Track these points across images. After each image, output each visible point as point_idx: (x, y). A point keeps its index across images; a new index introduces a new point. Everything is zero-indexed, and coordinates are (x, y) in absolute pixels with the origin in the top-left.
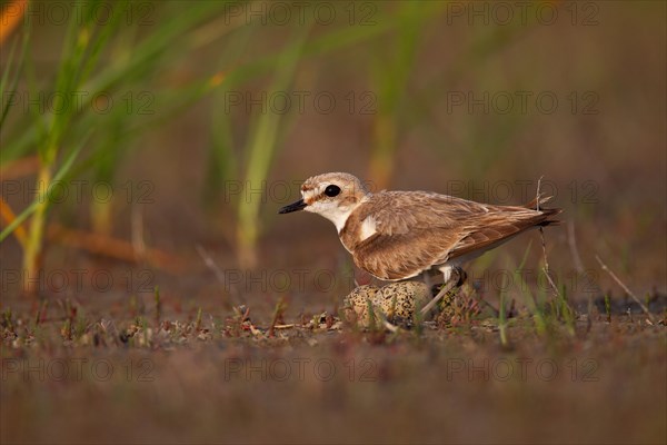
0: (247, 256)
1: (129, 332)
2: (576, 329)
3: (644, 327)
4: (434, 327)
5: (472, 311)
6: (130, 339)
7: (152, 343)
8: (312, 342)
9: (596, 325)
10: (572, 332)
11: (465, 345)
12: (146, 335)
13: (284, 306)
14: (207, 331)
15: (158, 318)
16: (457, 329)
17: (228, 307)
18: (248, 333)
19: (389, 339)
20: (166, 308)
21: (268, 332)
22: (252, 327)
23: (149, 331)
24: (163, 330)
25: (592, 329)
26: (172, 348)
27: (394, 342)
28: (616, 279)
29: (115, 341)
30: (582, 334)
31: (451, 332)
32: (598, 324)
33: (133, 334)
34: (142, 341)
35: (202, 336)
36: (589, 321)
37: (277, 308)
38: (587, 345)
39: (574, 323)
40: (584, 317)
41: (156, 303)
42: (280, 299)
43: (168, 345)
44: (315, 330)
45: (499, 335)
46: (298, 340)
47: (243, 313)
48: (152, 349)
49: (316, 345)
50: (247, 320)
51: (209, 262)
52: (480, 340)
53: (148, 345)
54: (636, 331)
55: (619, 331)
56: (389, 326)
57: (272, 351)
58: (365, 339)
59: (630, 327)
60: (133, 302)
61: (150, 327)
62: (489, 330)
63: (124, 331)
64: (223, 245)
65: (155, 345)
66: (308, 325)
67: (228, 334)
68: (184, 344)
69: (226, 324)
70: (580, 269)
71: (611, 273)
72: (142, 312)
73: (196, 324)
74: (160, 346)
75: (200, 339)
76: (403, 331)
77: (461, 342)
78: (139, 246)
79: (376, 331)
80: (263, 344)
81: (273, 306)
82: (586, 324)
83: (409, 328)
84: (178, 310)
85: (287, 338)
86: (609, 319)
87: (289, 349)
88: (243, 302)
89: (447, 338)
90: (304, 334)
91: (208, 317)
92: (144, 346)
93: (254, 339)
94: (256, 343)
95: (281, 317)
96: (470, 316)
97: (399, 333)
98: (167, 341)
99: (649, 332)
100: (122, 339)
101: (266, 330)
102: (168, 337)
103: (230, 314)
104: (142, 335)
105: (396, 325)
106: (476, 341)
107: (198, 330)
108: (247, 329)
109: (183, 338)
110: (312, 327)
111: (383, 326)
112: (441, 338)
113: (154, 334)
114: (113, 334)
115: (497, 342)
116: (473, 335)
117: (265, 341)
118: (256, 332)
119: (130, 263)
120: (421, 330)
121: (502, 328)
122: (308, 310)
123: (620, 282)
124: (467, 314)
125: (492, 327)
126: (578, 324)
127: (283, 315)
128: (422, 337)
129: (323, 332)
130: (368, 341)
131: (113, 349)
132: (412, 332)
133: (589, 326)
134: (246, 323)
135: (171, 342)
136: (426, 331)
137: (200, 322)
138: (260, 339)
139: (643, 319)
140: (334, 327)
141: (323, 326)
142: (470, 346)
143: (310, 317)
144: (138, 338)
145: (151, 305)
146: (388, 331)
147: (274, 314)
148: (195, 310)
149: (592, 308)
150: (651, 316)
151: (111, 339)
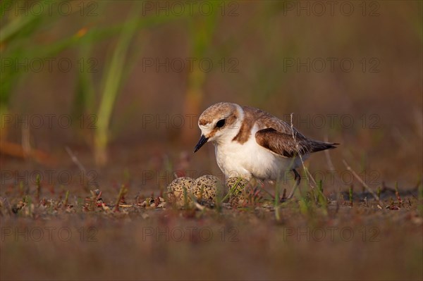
0: (101, 155)
1: (18, 206)
2: (329, 211)
3: (376, 210)
4: (229, 207)
5: (257, 196)
6: (19, 211)
7: (34, 214)
8: (145, 216)
9: (342, 208)
10: (325, 213)
11: (250, 221)
12: (30, 208)
13: (126, 190)
14: (72, 206)
15: (38, 198)
16: (245, 209)
17: (87, 190)
18: (100, 209)
19: (198, 215)
20: (44, 190)
21: (114, 208)
22: (103, 205)
23: (32, 206)
24: (42, 205)
25: (340, 211)
26: (48, 218)
27: (202, 217)
28: (357, 176)
29: (9, 212)
30: (333, 214)
31: (241, 211)
32: (344, 208)
33: (21, 207)
34: (27, 213)
35: (68, 210)
36: (338, 205)
37: (121, 192)
38: (336, 222)
39: (327, 207)
40: (334, 202)
41: (37, 187)
42: (123, 186)
43: (45, 216)
44: (147, 208)
45: (274, 214)
46: (134, 214)
47: (97, 195)
48: (34, 219)
49: (147, 218)
50: (100, 200)
51: (74, 159)
52: (262, 217)
53: (32, 216)
54: (370, 213)
55: (358, 212)
56: (198, 206)
57: (117, 221)
58: (181, 215)
59: (366, 210)
60: (21, 186)
61: (33, 203)
62: (268, 210)
63: (15, 206)
64: (84, 148)
65: (36, 216)
66: (142, 204)
67: (86, 209)
68: (56, 215)
69: (85, 202)
70: (332, 169)
71: (354, 173)
72: (27, 192)
73: (64, 201)
74: (40, 216)
75: (67, 212)
76: (208, 209)
77: (248, 218)
78: (27, 147)
79: (189, 209)
80: (111, 216)
81: (118, 191)
82: (335, 207)
83: (212, 207)
84: (53, 192)
85: (127, 213)
86: (351, 204)
87: (128, 220)
88: (98, 187)
89: (239, 215)
90: (140, 210)
91: (73, 197)
92: (29, 216)
93: (105, 213)
94: (106, 216)
95: (123, 198)
96: (254, 200)
97: (205, 210)
98: (45, 213)
99: (379, 214)
100: (13, 210)
101: (113, 206)
102: (45, 210)
103: (89, 195)
104: (27, 208)
105: (203, 205)
106: (259, 217)
107: (66, 206)
108: (100, 206)
109: (56, 211)
110: (145, 206)
111: (194, 206)
112: (234, 215)
113: (35, 208)
114: (7, 208)
115: (273, 218)
116: (257, 213)
117: (112, 214)
118: (106, 208)
119: (20, 159)
120: (220, 209)
121: (277, 208)
122: (142, 194)
123: (359, 179)
124: (253, 199)
125: (269, 208)
126: (330, 207)
127: (125, 196)
128: (221, 214)
129: (152, 209)
130: (183, 216)
131: (7, 218)
132: (214, 210)
133: (338, 209)
134: (99, 202)
135: (47, 214)
136: (224, 210)
137: (67, 201)
138: (108, 212)
139: (375, 205)
140: (160, 206)
141: (153, 205)
142: (254, 221)
143: (143, 198)
144: (24, 210)
145: (34, 188)
146: (197, 210)
147: (118, 196)
148: (64, 192)
149: (340, 197)
150: (381, 203)
151: (6, 211)
